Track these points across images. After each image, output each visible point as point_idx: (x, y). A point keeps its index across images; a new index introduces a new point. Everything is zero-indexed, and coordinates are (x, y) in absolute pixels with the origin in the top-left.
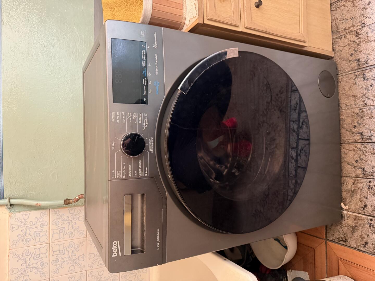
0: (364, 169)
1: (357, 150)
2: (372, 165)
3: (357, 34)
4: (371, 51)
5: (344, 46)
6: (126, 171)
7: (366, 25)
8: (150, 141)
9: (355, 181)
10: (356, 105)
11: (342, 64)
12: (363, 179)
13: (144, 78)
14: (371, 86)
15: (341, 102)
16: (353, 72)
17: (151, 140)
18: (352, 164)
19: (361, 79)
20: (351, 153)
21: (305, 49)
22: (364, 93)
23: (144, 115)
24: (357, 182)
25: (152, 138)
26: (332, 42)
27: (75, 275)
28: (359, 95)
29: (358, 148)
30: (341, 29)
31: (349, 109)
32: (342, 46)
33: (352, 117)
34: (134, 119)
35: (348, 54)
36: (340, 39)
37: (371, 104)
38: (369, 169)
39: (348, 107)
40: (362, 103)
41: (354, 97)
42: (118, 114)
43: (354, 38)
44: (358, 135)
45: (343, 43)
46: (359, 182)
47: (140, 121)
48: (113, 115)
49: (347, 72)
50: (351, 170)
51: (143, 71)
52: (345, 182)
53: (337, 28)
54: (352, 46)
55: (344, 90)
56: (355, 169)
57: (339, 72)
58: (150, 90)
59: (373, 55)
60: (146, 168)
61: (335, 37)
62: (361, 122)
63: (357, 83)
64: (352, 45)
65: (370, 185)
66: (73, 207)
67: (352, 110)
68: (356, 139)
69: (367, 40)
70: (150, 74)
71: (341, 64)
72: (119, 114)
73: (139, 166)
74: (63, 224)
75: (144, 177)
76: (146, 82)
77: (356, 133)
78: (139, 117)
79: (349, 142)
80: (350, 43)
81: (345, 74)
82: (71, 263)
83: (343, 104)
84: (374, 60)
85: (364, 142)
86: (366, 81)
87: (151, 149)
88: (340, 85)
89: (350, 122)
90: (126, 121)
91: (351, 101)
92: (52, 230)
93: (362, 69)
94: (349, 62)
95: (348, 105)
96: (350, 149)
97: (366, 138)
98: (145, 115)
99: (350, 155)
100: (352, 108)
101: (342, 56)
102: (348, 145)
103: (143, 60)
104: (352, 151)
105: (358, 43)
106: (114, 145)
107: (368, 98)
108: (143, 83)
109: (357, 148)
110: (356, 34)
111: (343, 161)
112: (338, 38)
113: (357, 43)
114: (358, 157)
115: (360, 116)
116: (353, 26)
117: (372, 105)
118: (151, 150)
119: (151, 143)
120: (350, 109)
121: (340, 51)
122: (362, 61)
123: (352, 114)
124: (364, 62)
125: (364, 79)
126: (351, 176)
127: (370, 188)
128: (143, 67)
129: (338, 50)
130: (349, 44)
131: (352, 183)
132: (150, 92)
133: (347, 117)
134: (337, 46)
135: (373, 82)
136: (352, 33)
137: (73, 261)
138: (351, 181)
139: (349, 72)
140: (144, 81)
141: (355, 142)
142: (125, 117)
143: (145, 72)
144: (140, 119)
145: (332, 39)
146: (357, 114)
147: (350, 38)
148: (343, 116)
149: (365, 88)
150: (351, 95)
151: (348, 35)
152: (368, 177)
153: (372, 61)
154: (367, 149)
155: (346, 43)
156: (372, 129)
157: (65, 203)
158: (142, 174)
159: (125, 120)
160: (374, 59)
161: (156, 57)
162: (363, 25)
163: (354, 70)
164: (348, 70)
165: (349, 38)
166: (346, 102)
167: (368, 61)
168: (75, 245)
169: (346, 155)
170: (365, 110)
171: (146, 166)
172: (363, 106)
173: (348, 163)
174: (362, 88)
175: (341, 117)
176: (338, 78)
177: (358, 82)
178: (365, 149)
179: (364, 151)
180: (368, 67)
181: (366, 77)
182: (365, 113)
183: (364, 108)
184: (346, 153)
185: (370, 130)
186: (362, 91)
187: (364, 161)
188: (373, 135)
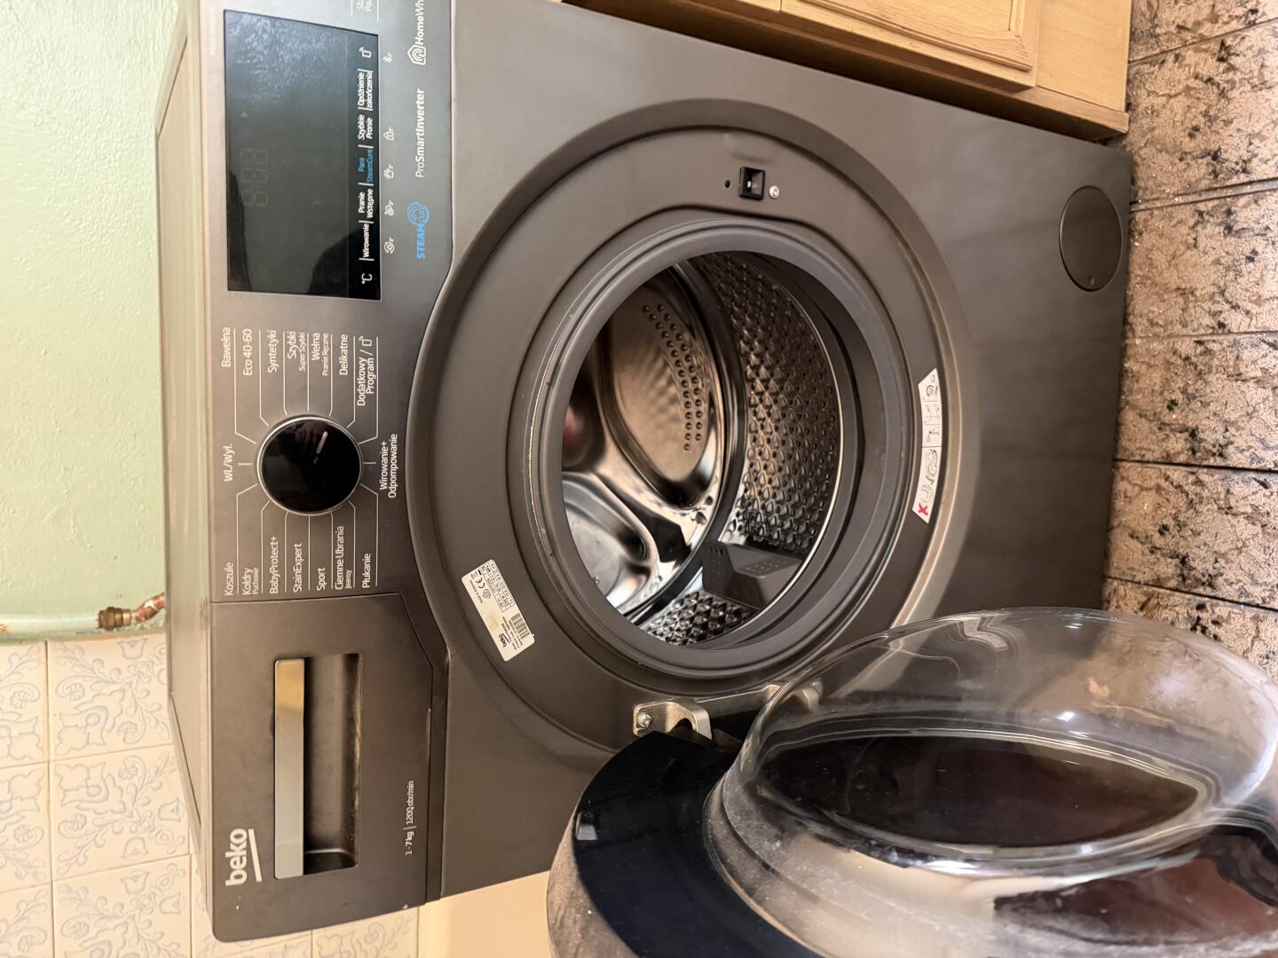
0: (1187, 560)
1: (1171, 488)
2: (1216, 548)
3: (1223, 52)
4: (1267, 125)
5: (1170, 96)
6: (280, 569)
7: (1261, 20)
8: (385, 451)
9: (1149, 600)
10: (1185, 325)
11: (1152, 165)
12: (1177, 594)
13: (365, 190)
14: (1250, 259)
15: (1133, 310)
16: (1190, 199)
17: (389, 445)
18: (1147, 537)
19: (1217, 229)
20: (1146, 499)
21: (1024, 97)
22: (1222, 284)
23: (359, 345)
24: (1154, 601)
25: (394, 438)
26: (1128, 75)
27: (147, 871)
28: (1202, 289)
29: (1175, 484)
30: (1167, 24)
31: (1158, 336)
32: (1163, 95)
33: (1168, 370)
34: (318, 358)
35: (1180, 129)
36: (1157, 66)
37: (1239, 327)
38: (1204, 560)
39: (1157, 330)
40: (1208, 321)
41: (1182, 294)
42: (247, 336)
43: (1209, 67)
44: (1178, 435)
45: (1168, 82)
46: (1161, 603)
47: (344, 368)
48: (226, 339)
49: (1167, 198)
50: (1140, 558)
51: (362, 159)
52: (1115, 600)
53: (1152, 21)
54: (1198, 99)
55: (1152, 264)
56: (1153, 556)
57: (1140, 193)
58: (388, 241)
59: (1272, 139)
60: (367, 558)
61: (1140, 57)
62: (1197, 390)
63: (1201, 245)
64: (1198, 95)
65: (1199, 618)
66: (137, 635)
67: (1168, 343)
68: (1172, 452)
69: (1259, 79)
70: (390, 174)
71: (1150, 163)
72: (255, 336)
73: (335, 548)
74: (100, 694)
75: (358, 590)
76: (370, 205)
77: (1173, 427)
78: (337, 353)
79: (1146, 458)
80: (1193, 83)
81: (1159, 205)
82: (133, 829)
83: (1141, 316)
84: (1275, 160)
85: (1197, 463)
86: (1233, 239)
87: (389, 482)
88: (1137, 244)
89: (1157, 388)
90: (281, 366)
91: (1170, 310)
92: (58, 716)
93: (1225, 191)
94: (1181, 159)
95: (1157, 324)
96: (1146, 485)
97: (1208, 451)
98: (365, 343)
99: (1143, 503)
100: (1170, 336)
101: (1157, 132)
102: (1139, 469)
103: (363, 113)
104: (1153, 493)
105: (1224, 88)
106: (229, 464)
107: (1234, 304)
108: (361, 210)
109: (1172, 483)
110: (1220, 52)
111: (1115, 523)
112: (1151, 63)
113: (1218, 87)
114: (1171, 514)
115: (1196, 368)
116: (1214, 18)
117: (1246, 333)
118: (388, 485)
119: (389, 456)
120: (1163, 338)
121: (1152, 113)
122: (1227, 160)
123: (1168, 357)
124: (1237, 164)
125: (1229, 229)
126: (1136, 580)
127: (1199, 628)
128: (362, 142)
129: (1147, 108)
130: (1188, 89)
131: (1139, 603)
132: (388, 246)
133: (1149, 366)
134: (1142, 92)
135: (1259, 244)
136: (1204, 47)
137: (140, 822)
138: (1136, 598)
139: (1177, 199)
140: (365, 203)
141: (1164, 461)
142: (279, 346)
143: (370, 164)
144: (344, 360)
145: (1129, 62)
146: (1187, 358)
147: (1197, 65)
148: (1137, 361)
149: (1226, 265)
150: (1175, 287)
151: (1190, 52)
152: (1195, 591)
153: (1266, 162)
154: (1206, 491)
155: (1179, 82)
156: (1232, 420)
157: (104, 624)
158: (348, 581)
159: (279, 360)
160: (1275, 155)
161: (418, 102)
162: (1252, 18)
163: (1195, 193)
164: (1174, 189)
165: (1193, 63)
166: (1153, 312)
167: (1250, 160)
168: (148, 768)
169: (1130, 502)
170: (1215, 347)
171: (365, 547)
172: (1211, 331)
173: (1134, 532)
174: (1217, 262)
175: (1126, 365)
176: (1135, 219)
177: (1204, 239)
178: (1198, 489)
179: (1194, 497)
180: (1249, 187)
181: (1237, 221)
182: (1215, 360)
183: (1214, 341)
184: (1130, 498)
185: (1225, 421)
186: (1214, 275)
187: (1190, 533)
188: (1232, 443)
